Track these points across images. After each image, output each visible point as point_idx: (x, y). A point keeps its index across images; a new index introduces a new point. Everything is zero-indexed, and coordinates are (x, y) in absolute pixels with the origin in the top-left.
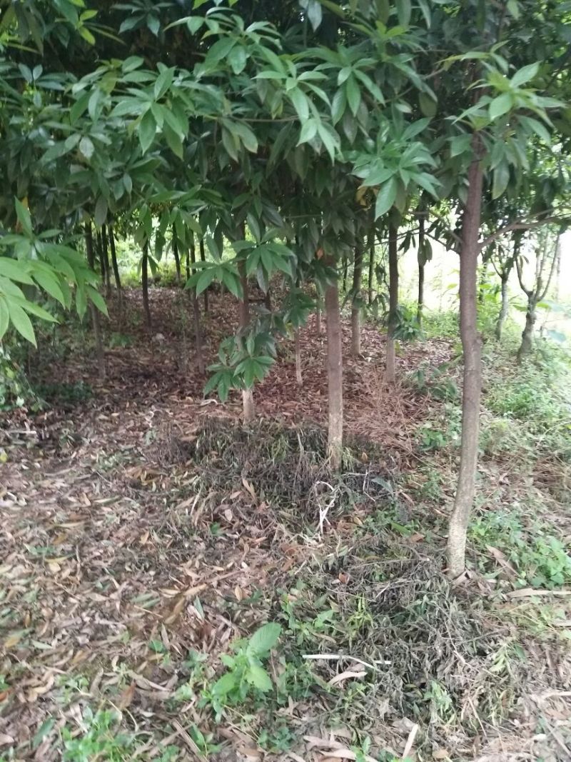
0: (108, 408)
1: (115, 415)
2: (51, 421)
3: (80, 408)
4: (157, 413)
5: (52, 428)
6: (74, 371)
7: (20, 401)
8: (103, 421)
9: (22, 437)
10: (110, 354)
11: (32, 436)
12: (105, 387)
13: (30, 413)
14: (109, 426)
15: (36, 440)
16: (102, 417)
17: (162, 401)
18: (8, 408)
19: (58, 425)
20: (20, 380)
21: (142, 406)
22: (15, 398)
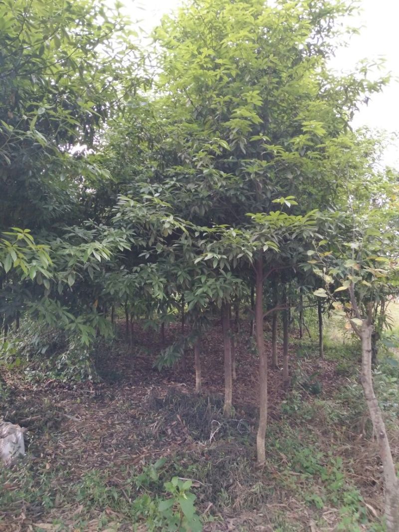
0: (130, 384)
1: (133, 387)
2: (102, 388)
3: (117, 383)
4: (154, 388)
5: (102, 391)
6: (119, 365)
7: (90, 377)
8: (127, 390)
9: (88, 393)
10: (139, 358)
11: (92, 393)
12: (132, 374)
13: (94, 383)
14: (129, 392)
15: (93, 395)
16: (127, 388)
17: (158, 383)
18: (84, 381)
19: (105, 390)
20: (91, 367)
21: (148, 384)
22: (88, 376)
